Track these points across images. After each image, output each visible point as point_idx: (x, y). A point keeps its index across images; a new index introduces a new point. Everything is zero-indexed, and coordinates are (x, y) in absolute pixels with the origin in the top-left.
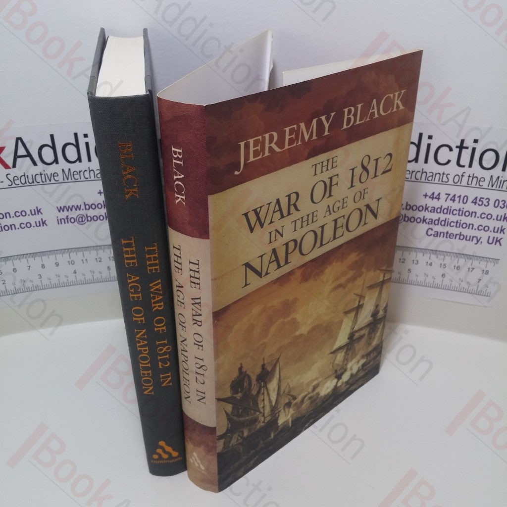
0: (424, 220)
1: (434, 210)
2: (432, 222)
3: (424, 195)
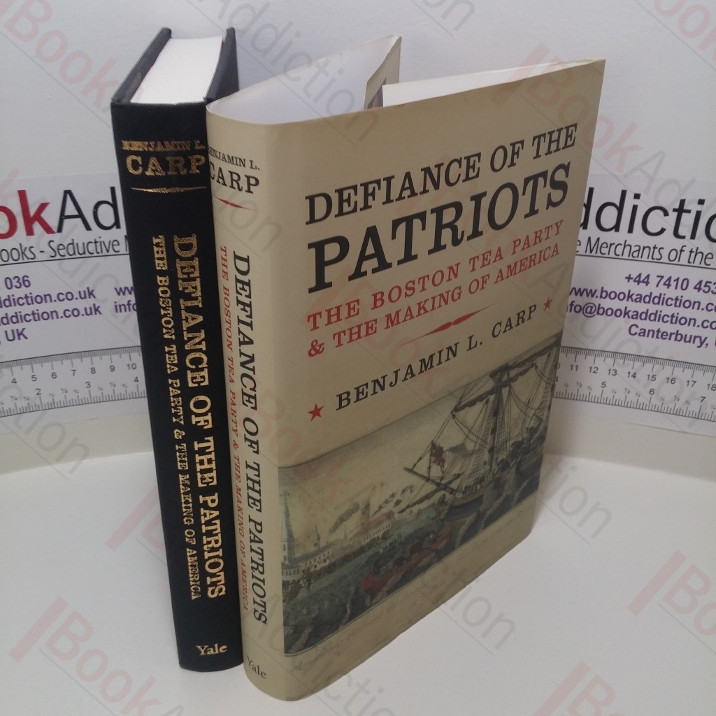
0: (626, 313)
1: (640, 299)
2: (637, 315)
3: (626, 278)
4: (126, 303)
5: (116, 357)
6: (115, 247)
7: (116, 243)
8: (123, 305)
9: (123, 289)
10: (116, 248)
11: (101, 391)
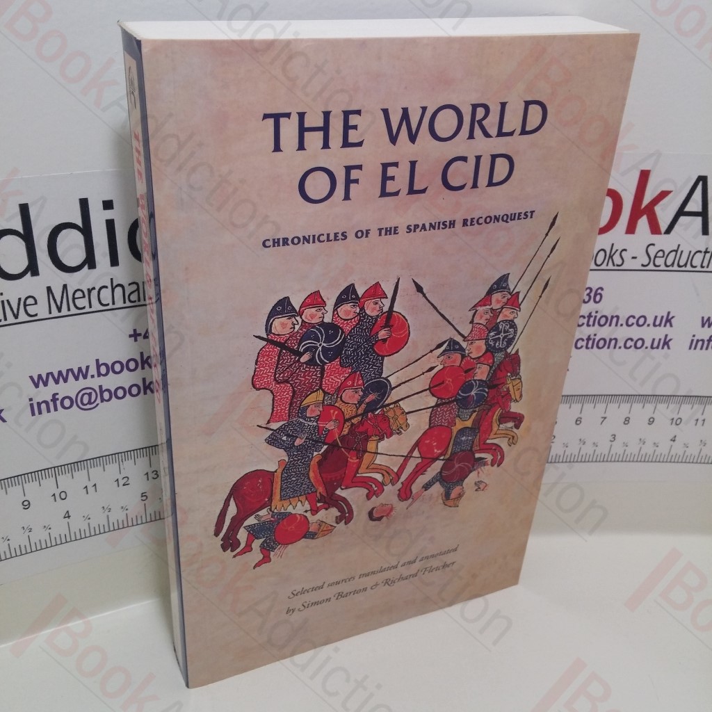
4: (49, 398)
5: (32, 488)
6: (28, 308)
7: (30, 301)
8: (45, 402)
9: (44, 377)
10: (31, 310)
11: (7, 542)
